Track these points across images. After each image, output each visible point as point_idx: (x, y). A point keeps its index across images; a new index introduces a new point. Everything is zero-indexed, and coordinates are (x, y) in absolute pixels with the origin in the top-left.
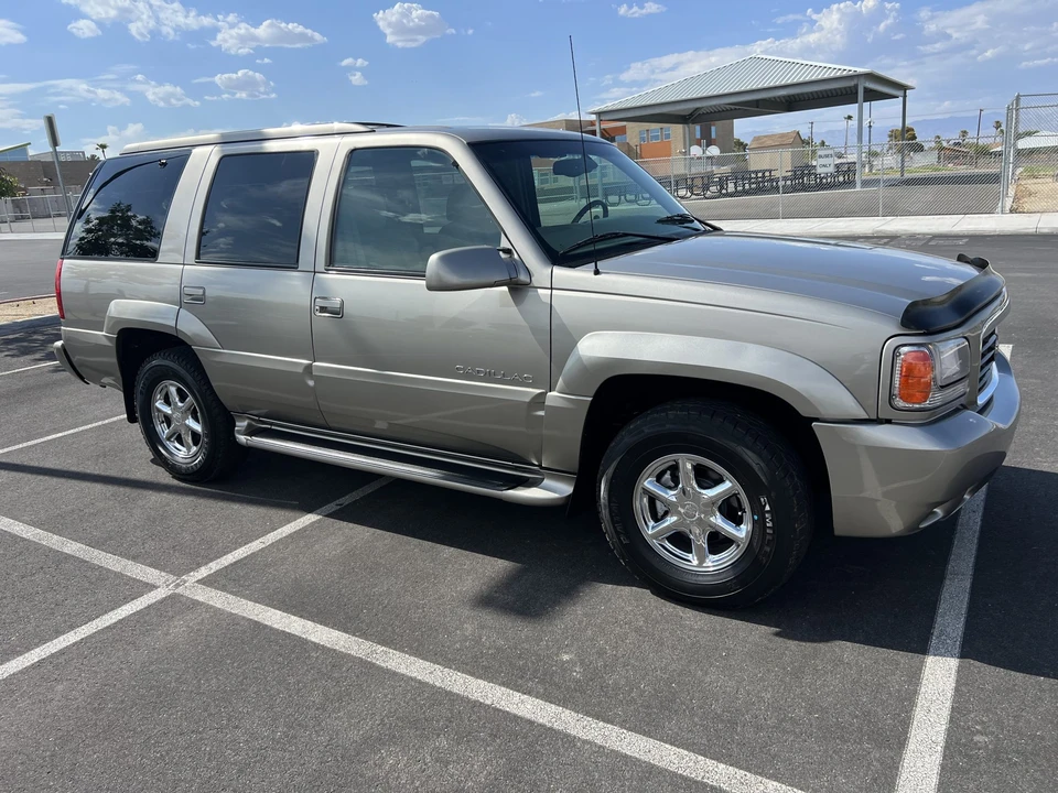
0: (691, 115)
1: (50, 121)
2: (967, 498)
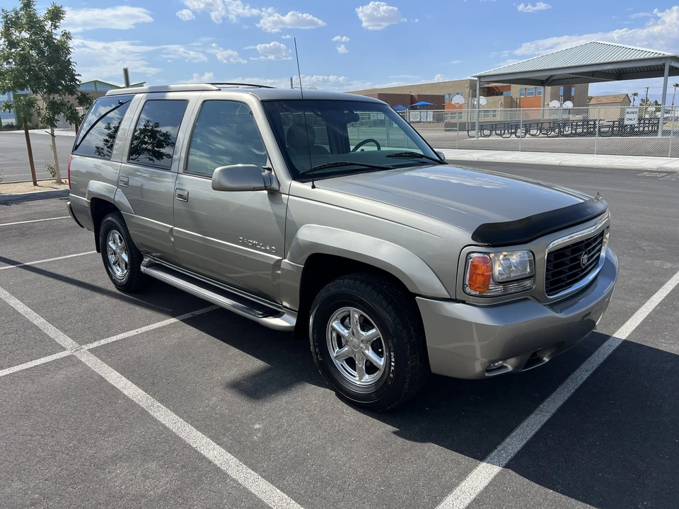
0: (547, 80)
1: (126, 71)
2: (546, 359)
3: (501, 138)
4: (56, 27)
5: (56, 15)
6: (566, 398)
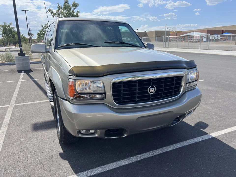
5: (75, 5)
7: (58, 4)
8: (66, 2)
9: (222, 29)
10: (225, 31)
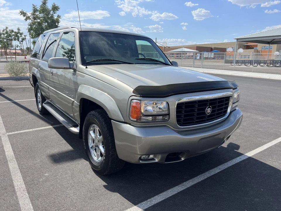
0: (271, 41)
2: (183, 159)
3: (246, 66)
4: (55, 13)
5: (55, 8)
6: (200, 181)
7: (33, 5)
8: (44, 3)
9: (210, 46)
10: (213, 49)
